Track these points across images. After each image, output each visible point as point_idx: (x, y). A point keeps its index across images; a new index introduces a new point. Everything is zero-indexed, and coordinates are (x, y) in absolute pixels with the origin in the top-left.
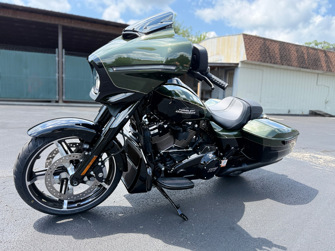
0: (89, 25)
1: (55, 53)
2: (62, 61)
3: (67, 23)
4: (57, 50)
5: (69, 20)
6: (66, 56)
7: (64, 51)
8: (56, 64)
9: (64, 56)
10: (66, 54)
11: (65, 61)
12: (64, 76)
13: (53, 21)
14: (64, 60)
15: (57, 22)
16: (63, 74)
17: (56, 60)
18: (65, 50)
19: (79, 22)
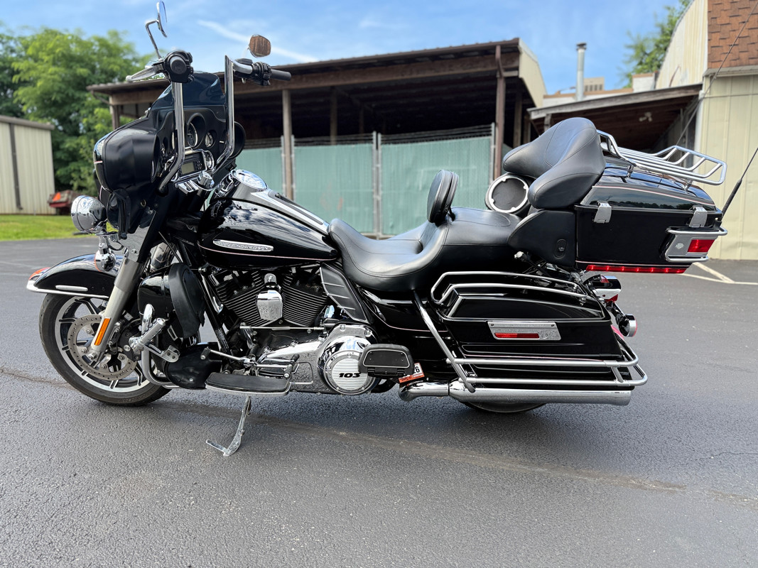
0: (332, 76)
1: (279, 145)
2: (291, 159)
4: (282, 138)
5: (299, 77)
6: (296, 148)
7: (293, 137)
8: (281, 166)
9: (294, 148)
10: (297, 144)
11: (295, 157)
12: (294, 186)
13: (274, 87)
14: (293, 156)
15: (279, 88)
16: (292, 182)
17: (281, 158)
18: (295, 137)
19: (314, 75)
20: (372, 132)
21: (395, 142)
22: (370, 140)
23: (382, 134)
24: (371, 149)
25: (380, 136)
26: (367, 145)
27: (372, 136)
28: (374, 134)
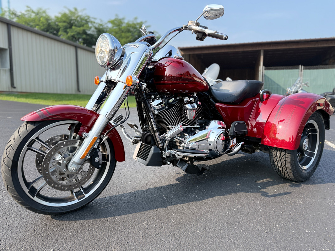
0: (284, 45)
3: (267, 48)
5: (269, 45)
7: (264, 67)
10: (265, 69)
13: (257, 49)
15: (260, 49)
18: (265, 67)
20: (299, 65)
21: (309, 69)
22: (298, 68)
23: (304, 66)
24: (299, 71)
25: (303, 67)
26: (297, 70)
27: (299, 66)
28: (300, 66)
